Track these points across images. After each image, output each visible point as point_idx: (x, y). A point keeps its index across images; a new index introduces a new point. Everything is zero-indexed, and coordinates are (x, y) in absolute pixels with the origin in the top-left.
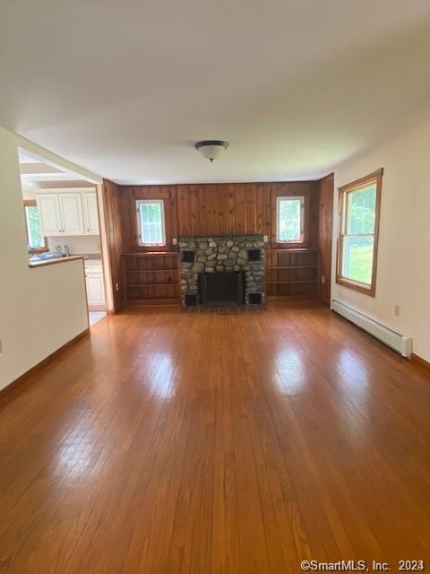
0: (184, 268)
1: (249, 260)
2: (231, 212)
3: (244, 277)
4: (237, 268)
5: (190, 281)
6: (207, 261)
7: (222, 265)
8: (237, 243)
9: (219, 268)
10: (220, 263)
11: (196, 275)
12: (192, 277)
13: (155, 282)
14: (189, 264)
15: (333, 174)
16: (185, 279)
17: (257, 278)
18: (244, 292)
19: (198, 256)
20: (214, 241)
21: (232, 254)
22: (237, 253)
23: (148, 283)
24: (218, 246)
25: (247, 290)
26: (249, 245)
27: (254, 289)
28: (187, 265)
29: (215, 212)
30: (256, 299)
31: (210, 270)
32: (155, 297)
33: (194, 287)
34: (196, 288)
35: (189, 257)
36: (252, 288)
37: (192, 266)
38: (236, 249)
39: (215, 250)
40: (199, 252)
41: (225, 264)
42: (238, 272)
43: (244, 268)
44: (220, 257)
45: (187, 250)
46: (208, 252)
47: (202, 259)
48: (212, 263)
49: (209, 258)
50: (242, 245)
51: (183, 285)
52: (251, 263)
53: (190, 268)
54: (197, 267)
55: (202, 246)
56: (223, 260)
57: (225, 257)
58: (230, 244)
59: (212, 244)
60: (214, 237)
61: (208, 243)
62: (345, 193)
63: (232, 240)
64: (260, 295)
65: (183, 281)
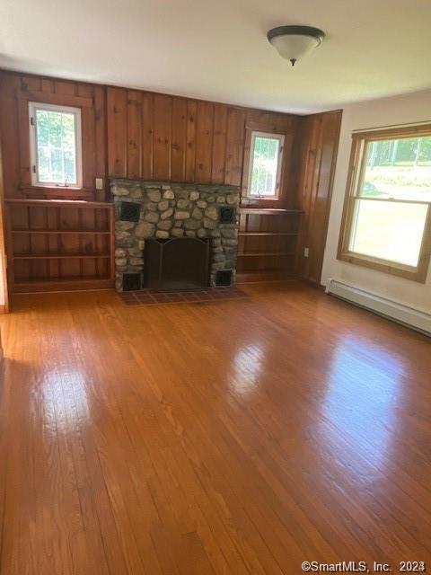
0: (122, 230)
1: (219, 223)
2: (190, 145)
3: (212, 246)
4: (202, 234)
5: (131, 251)
6: (160, 219)
7: (182, 227)
8: (204, 195)
9: (178, 232)
10: (178, 224)
11: (141, 243)
12: (134, 244)
13: (60, 251)
14: (132, 225)
15: (342, 110)
16: (122, 247)
17: (228, 248)
18: (210, 268)
19: (147, 212)
20: (172, 189)
21: (197, 213)
22: (203, 210)
23: (48, 252)
24: (177, 197)
25: (214, 265)
26: (221, 200)
27: (223, 264)
28: (126, 225)
29: (166, 142)
30: (224, 278)
31: (163, 234)
32: (61, 278)
33: (138, 262)
34: (141, 262)
35: (131, 212)
36: (221, 264)
37: (135, 227)
38: (203, 204)
39: (173, 203)
40: (149, 206)
41: (187, 226)
42: (204, 240)
43: (213, 234)
44: (179, 215)
45: (129, 200)
46: (163, 206)
47: (153, 217)
48: (168, 223)
49: (165, 215)
50: (211, 199)
51: (121, 258)
52: (222, 226)
53: (131, 231)
54: (144, 229)
55: (154, 196)
56: (183, 221)
57: (186, 215)
58: (195, 195)
59: (168, 195)
60: (171, 182)
61: (162, 191)
62: (363, 142)
63: (197, 190)
64: (230, 272)
65: (120, 252)
